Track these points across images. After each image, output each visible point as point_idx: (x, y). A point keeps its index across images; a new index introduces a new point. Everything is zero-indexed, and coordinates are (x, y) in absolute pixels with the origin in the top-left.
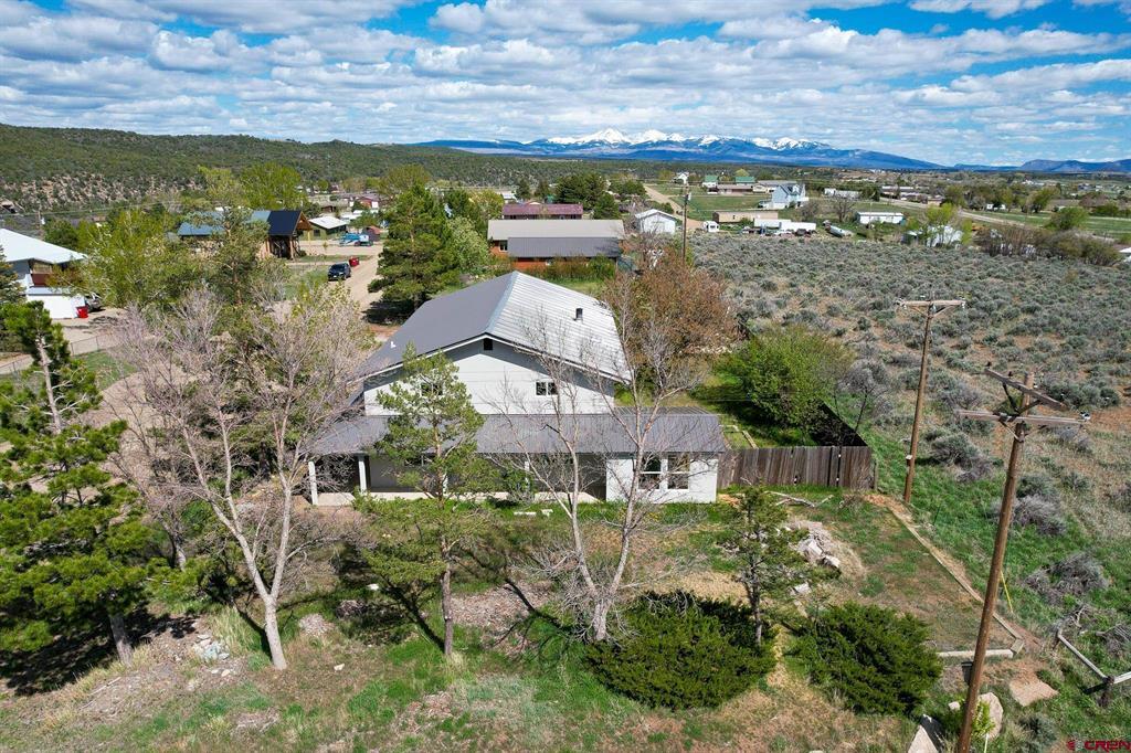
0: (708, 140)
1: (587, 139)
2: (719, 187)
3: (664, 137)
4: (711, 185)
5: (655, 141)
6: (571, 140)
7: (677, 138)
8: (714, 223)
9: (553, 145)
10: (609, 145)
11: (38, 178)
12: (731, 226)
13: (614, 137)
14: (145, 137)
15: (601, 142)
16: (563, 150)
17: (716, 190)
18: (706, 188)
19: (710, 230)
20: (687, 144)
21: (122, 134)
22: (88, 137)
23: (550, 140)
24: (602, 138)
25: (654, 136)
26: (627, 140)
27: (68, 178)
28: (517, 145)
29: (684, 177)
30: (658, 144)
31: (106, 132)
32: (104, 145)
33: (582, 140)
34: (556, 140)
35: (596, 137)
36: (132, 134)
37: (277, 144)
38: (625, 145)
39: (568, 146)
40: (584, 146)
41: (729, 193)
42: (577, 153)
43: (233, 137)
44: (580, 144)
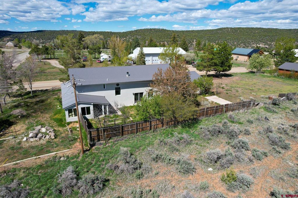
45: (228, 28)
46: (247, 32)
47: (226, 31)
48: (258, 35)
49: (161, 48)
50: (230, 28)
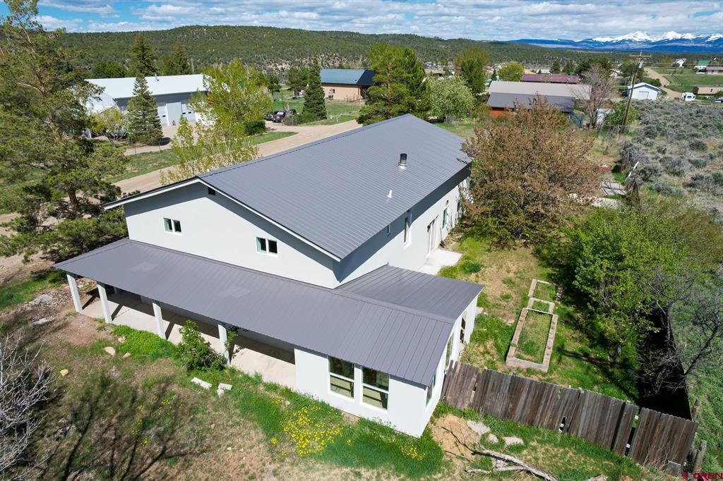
0: (713, 37)
1: (620, 39)
2: (708, 68)
3: (679, 36)
4: (702, 67)
5: (671, 39)
6: (608, 39)
7: (689, 36)
8: (692, 94)
9: (596, 42)
10: (635, 42)
11: (310, 56)
12: (707, 97)
13: (641, 36)
14: (363, 35)
15: (630, 41)
16: (602, 45)
17: (705, 71)
18: (696, 69)
19: (687, 99)
20: (696, 40)
21: (353, 33)
22: (338, 35)
23: (594, 40)
24: (630, 38)
25: (671, 35)
26: (649, 39)
27: (323, 56)
28: (571, 43)
29: (681, 62)
30: (672, 41)
31: (346, 33)
32: (344, 39)
33: (616, 39)
34: (598, 39)
35: (626, 37)
36: (358, 34)
37: (429, 39)
38: (648, 42)
39: (607, 43)
40: (618, 43)
41: (715, 73)
42: (612, 47)
43: (406, 35)
44: (614, 42)
45: (201, 27)
46: (246, 37)
47: (197, 34)
48: (270, 43)
49: (158, 78)
50: (205, 27)
